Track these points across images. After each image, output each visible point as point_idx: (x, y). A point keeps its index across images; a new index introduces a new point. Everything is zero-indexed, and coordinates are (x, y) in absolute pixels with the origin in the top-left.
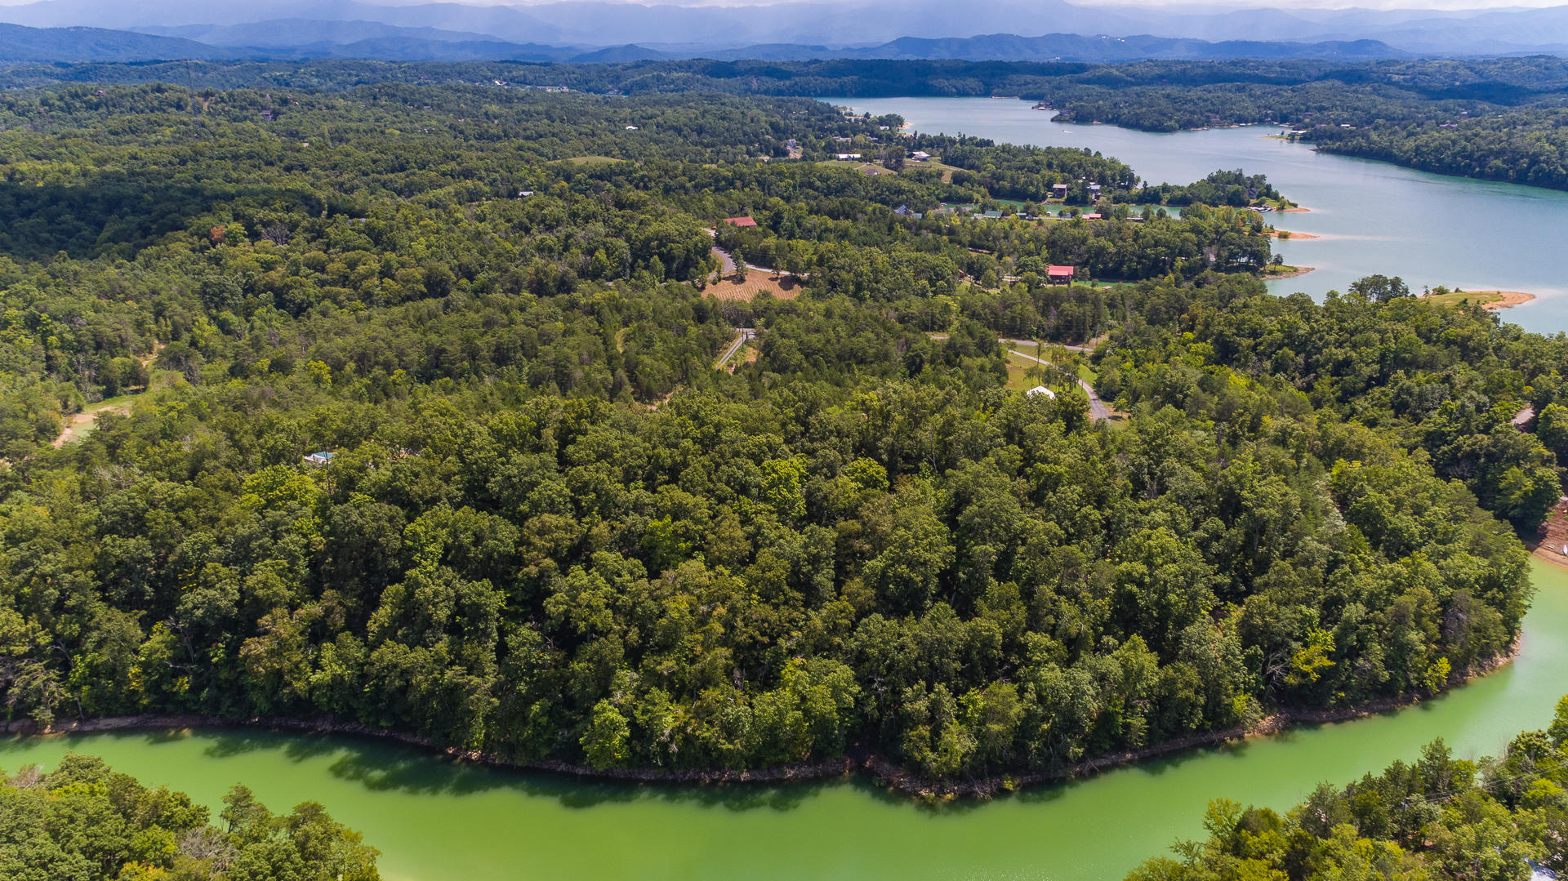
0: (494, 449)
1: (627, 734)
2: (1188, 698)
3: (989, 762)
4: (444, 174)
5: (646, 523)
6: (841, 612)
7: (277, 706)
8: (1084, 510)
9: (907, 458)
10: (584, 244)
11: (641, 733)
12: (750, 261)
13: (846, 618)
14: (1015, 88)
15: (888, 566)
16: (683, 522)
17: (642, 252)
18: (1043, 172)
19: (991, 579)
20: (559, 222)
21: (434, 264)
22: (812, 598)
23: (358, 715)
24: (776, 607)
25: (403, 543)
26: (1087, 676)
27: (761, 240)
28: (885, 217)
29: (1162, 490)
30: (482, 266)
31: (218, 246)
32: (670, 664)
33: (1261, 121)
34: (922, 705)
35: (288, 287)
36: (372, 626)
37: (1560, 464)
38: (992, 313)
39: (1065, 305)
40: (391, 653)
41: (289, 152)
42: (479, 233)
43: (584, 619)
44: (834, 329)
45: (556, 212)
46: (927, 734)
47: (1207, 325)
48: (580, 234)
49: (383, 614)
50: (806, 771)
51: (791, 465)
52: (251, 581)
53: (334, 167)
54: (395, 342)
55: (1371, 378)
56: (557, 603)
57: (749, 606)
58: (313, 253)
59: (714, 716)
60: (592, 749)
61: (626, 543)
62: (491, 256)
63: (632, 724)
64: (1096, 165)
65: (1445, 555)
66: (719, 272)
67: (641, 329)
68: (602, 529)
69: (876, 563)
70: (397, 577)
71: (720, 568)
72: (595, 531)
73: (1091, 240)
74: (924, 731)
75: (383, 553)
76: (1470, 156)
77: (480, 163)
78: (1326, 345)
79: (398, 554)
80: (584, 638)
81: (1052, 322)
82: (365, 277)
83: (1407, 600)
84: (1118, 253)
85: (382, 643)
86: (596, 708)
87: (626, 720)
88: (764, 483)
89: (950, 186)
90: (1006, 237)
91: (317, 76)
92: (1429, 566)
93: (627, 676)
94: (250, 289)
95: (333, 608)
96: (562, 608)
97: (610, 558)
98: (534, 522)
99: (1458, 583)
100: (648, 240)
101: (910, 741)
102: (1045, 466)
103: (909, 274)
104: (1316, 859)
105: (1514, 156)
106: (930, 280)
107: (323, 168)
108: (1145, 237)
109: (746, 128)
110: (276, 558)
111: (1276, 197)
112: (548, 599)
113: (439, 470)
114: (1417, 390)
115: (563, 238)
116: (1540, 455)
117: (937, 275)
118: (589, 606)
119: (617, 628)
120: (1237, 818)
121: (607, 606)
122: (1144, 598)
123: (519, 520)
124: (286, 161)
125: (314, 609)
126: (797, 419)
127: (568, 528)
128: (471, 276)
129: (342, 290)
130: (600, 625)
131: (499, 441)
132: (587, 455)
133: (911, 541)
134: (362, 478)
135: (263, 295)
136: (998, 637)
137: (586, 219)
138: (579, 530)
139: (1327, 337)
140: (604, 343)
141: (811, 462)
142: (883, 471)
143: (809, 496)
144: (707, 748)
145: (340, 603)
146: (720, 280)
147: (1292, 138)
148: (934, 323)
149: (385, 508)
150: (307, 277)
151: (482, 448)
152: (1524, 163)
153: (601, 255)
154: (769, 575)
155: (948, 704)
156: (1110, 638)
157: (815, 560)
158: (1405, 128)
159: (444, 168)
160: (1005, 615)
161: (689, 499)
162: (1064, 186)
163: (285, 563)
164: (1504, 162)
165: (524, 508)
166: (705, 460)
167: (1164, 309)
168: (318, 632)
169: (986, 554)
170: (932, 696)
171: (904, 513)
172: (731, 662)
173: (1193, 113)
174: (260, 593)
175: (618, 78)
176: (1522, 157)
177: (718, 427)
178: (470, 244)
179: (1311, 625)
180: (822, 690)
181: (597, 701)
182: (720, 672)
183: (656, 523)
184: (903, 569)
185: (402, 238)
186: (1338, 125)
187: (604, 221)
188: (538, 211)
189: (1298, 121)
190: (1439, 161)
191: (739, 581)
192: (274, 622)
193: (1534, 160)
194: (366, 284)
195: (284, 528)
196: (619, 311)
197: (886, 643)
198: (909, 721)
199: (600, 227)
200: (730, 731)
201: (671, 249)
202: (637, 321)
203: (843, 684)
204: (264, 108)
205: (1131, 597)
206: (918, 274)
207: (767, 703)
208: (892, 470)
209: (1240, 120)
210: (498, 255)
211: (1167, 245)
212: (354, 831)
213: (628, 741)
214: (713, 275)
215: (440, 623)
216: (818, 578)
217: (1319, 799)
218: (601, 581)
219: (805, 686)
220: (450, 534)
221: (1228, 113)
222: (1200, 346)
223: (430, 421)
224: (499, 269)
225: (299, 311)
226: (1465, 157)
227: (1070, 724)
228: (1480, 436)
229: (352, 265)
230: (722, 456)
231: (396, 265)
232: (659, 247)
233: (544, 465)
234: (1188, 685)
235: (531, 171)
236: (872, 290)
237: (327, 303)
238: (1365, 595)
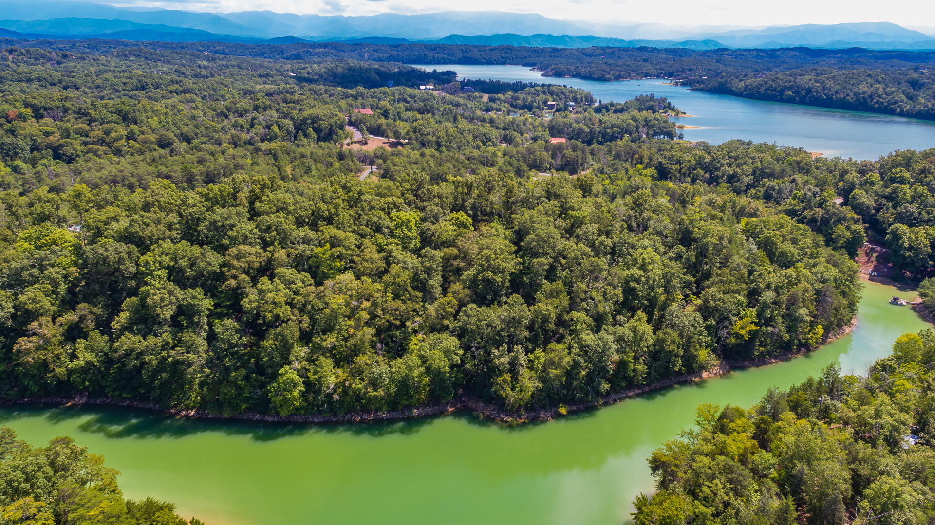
0: (204, 206)
1: (303, 389)
2: (673, 350)
3: (549, 396)
4: (171, 92)
5: (312, 250)
6: (448, 304)
7: (45, 387)
8: (600, 239)
9: (484, 213)
10: (264, 123)
11: (312, 387)
12: (370, 133)
13: (452, 307)
14: (519, 60)
15: (478, 274)
16: (338, 249)
17: (301, 127)
18: (541, 96)
19: (544, 281)
20: (246, 111)
21: (164, 132)
22: (428, 296)
23: (106, 391)
24: (404, 302)
25: (137, 269)
26: (611, 338)
27: (377, 121)
28: (451, 113)
29: (646, 228)
30: (196, 135)
31: (13, 122)
32: (332, 340)
33: (658, 77)
34: (505, 360)
35: (61, 146)
36: (115, 325)
37: (864, 222)
38: (522, 157)
39: (566, 151)
40: (129, 341)
41: (66, 78)
42: (194, 117)
43: (270, 312)
44: (427, 162)
45: (245, 105)
46: (509, 379)
47: (651, 159)
48: (261, 117)
49: (123, 317)
50: (429, 410)
51: (410, 215)
52: (22, 298)
53: (98, 87)
54: (136, 172)
55: (748, 185)
56: (251, 301)
57: (386, 301)
58: (80, 125)
59: (364, 374)
60: (277, 400)
61: (299, 263)
62: (202, 128)
63: (307, 384)
64: (571, 92)
65: (814, 265)
66: (351, 138)
67: (303, 163)
68: (281, 254)
69: (469, 273)
70: (134, 292)
71: (364, 278)
72: (276, 255)
73: (574, 125)
74: (508, 377)
75: (123, 275)
76: (775, 90)
77: (195, 85)
78: (722, 165)
79: (134, 276)
80: (271, 325)
81: (559, 162)
82: (116, 140)
83: (798, 289)
84: (591, 132)
85: (124, 334)
86: (280, 371)
87: (302, 380)
88: (392, 226)
89: (487, 103)
90: (524, 124)
91: (88, 48)
92: (806, 272)
93: (301, 351)
94: (35, 148)
95: (86, 316)
96: (254, 305)
97: (289, 272)
98: (233, 251)
99: (824, 281)
100: (306, 119)
101: (498, 384)
102: (575, 212)
103: (470, 138)
104: (773, 434)
105: (797, 89)
106: (482, 141)
107: (90, 88)
108: (605, 123)
109: (362, 75)
110: (43, 283)
111: (673, 109)
112: (244, 300)
113: (163, 221)
114: (777, 188)
115: (250, 121)
116: (852, 218)
117: (486, 138)
118: (275, 303)
119: (294, 318)
120: (717, 415)
121: (287, 303)
122: (641, 290)
123: (222, 249)
124: (64, 83)
125: (71, 317)
126: (412, 190)
127: (257, 254)
128: (188, 140)
129: (101, 148)
130: (281, 315)
131: (206, 201)
132: (270, 208)
133: (493, 256)
134: (107, 229)
135: (44, 152)
136: (553, 315)
137: (265, 109)
138: (265, 256)
139: (722, 161)
140: (279, 170)
141: (422, 214)
142: (470, 220)
143: (422, 234)
144: (358, 396)
145: (91, 312)
146: (352, 143)
147: (676, 84)
148: (487, 162)
149: (123, 247)
150: (75, 139)
151: (194, 206)
152: (804, 93)
153: (275, 128)
154: (398, 280)
155: (523, 359)
156: (622, 316)
157: (428, 271)
158: (737, 78)
159: (171, 88)
160: (557, 301)
161: (341, 234)
162: (554, 103)
163: (49, 286)
164: (793, 92)
165: (226, 242)
166: (352, 212)
167: (623, 154)
168: (74, 333)
169: (541, 265)
170: (512, 354)
171: (485, 242)
172: (374, 338)
173: (621, 71)
174: (30, 306)
175: (282, 52)
176: (803, 90)
177: (360, 193)
178: (188, 122)
179: (742, 307)
180: (437, 354)
181: (282, 367)
182: (367, 345)
183: (319, 249)
184: (489, 274)
185: (142, 117)
186: (701, 77)
187: (276, 110)
188: (233, 105)
189: (678, 75)
190: (759, 93)
191: (378, 286)
192: (41, 325)
193: (809, 91)
194: (116, 144)
195: (48, 263)
196: (288, 154)
197: (480, 321)
198: (495, 371)
199: (274, 113)
200: (375, 383)
201: (320, 124)
202: (300, 158)
203: (452, 348)
204: (50, 60)
205: (633, 289)
206: (475, 137)
207: (399, 365)
208: (476, 221)
209: (647, 75)
210: (207, 128)
211: (618, 127)
212: (98, 456)
213: (303, 394)
214: (348, 140)
215: (165, 320)
216: (431, 282)
217: (770, 397)
218: (281, 286)
219: (427, 353)
220: (171, 259)
221: (640, 71)
222: (648, 171)
223: (157, 192)
224: (208, 136)
225: (70, 160)
226: (772, 91)
227: (599, 371)
228: (817, 210)
229: (107, 133)
230: (363, 210)
231: (138, 133)
232: (312, 123)
233: (238, 214)
234: (673, 342)
235: (228, 91)
236: (447, 147)
237: (90, 155)
238: (773, 287)
